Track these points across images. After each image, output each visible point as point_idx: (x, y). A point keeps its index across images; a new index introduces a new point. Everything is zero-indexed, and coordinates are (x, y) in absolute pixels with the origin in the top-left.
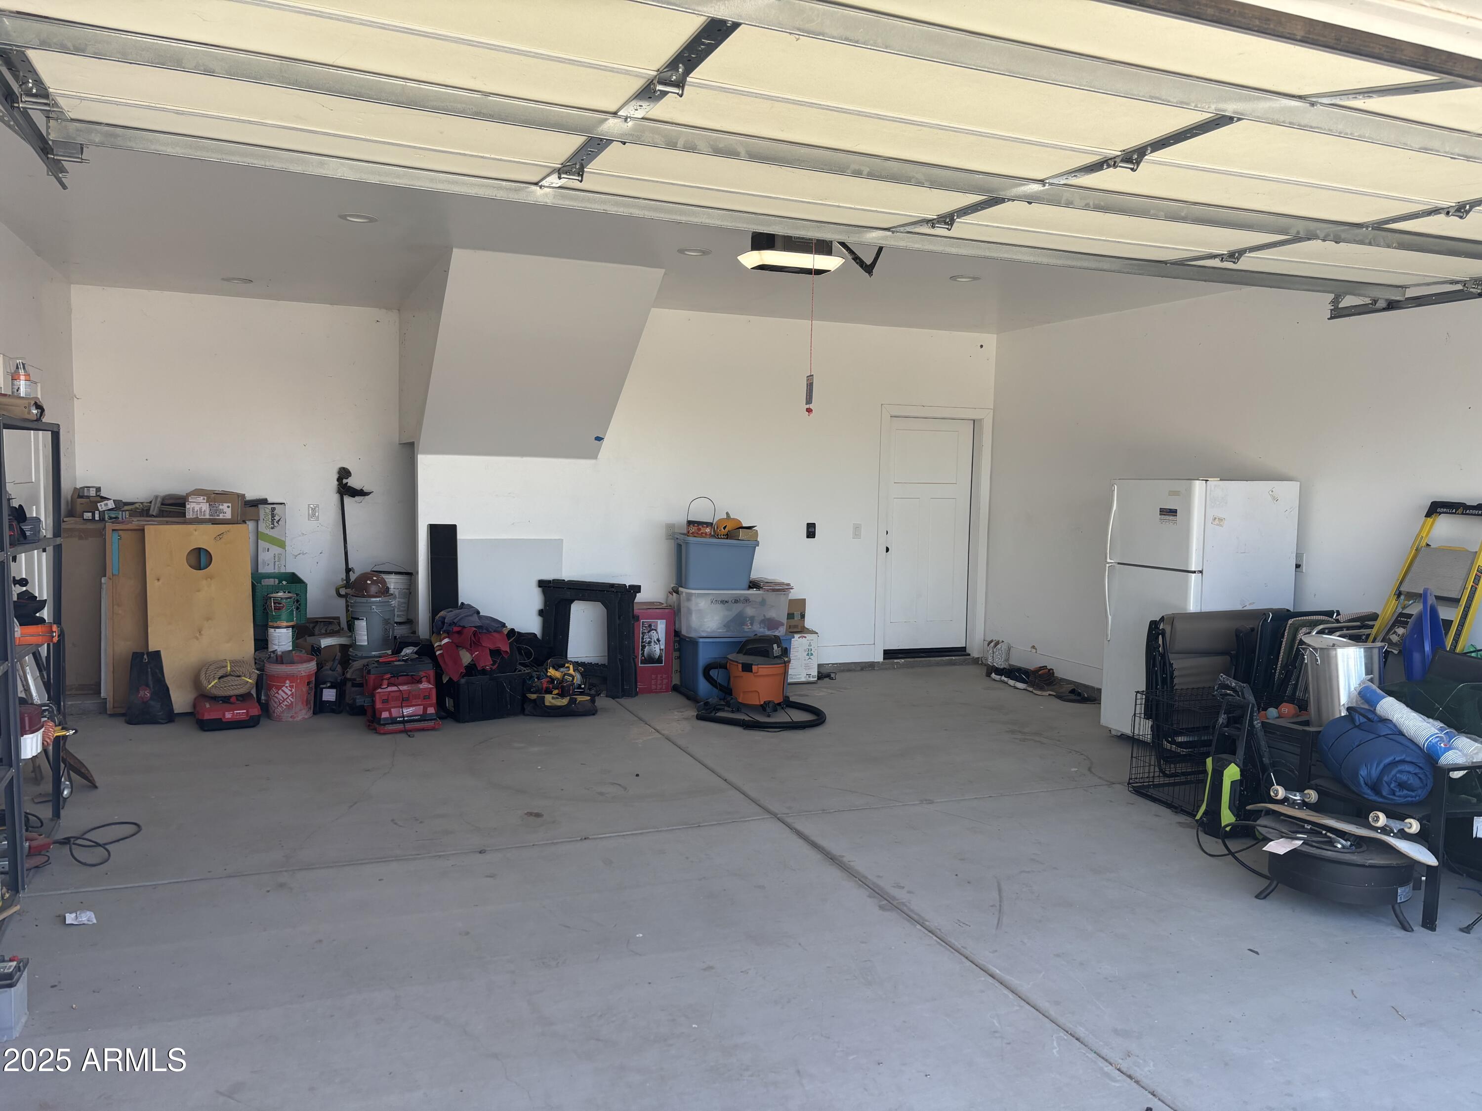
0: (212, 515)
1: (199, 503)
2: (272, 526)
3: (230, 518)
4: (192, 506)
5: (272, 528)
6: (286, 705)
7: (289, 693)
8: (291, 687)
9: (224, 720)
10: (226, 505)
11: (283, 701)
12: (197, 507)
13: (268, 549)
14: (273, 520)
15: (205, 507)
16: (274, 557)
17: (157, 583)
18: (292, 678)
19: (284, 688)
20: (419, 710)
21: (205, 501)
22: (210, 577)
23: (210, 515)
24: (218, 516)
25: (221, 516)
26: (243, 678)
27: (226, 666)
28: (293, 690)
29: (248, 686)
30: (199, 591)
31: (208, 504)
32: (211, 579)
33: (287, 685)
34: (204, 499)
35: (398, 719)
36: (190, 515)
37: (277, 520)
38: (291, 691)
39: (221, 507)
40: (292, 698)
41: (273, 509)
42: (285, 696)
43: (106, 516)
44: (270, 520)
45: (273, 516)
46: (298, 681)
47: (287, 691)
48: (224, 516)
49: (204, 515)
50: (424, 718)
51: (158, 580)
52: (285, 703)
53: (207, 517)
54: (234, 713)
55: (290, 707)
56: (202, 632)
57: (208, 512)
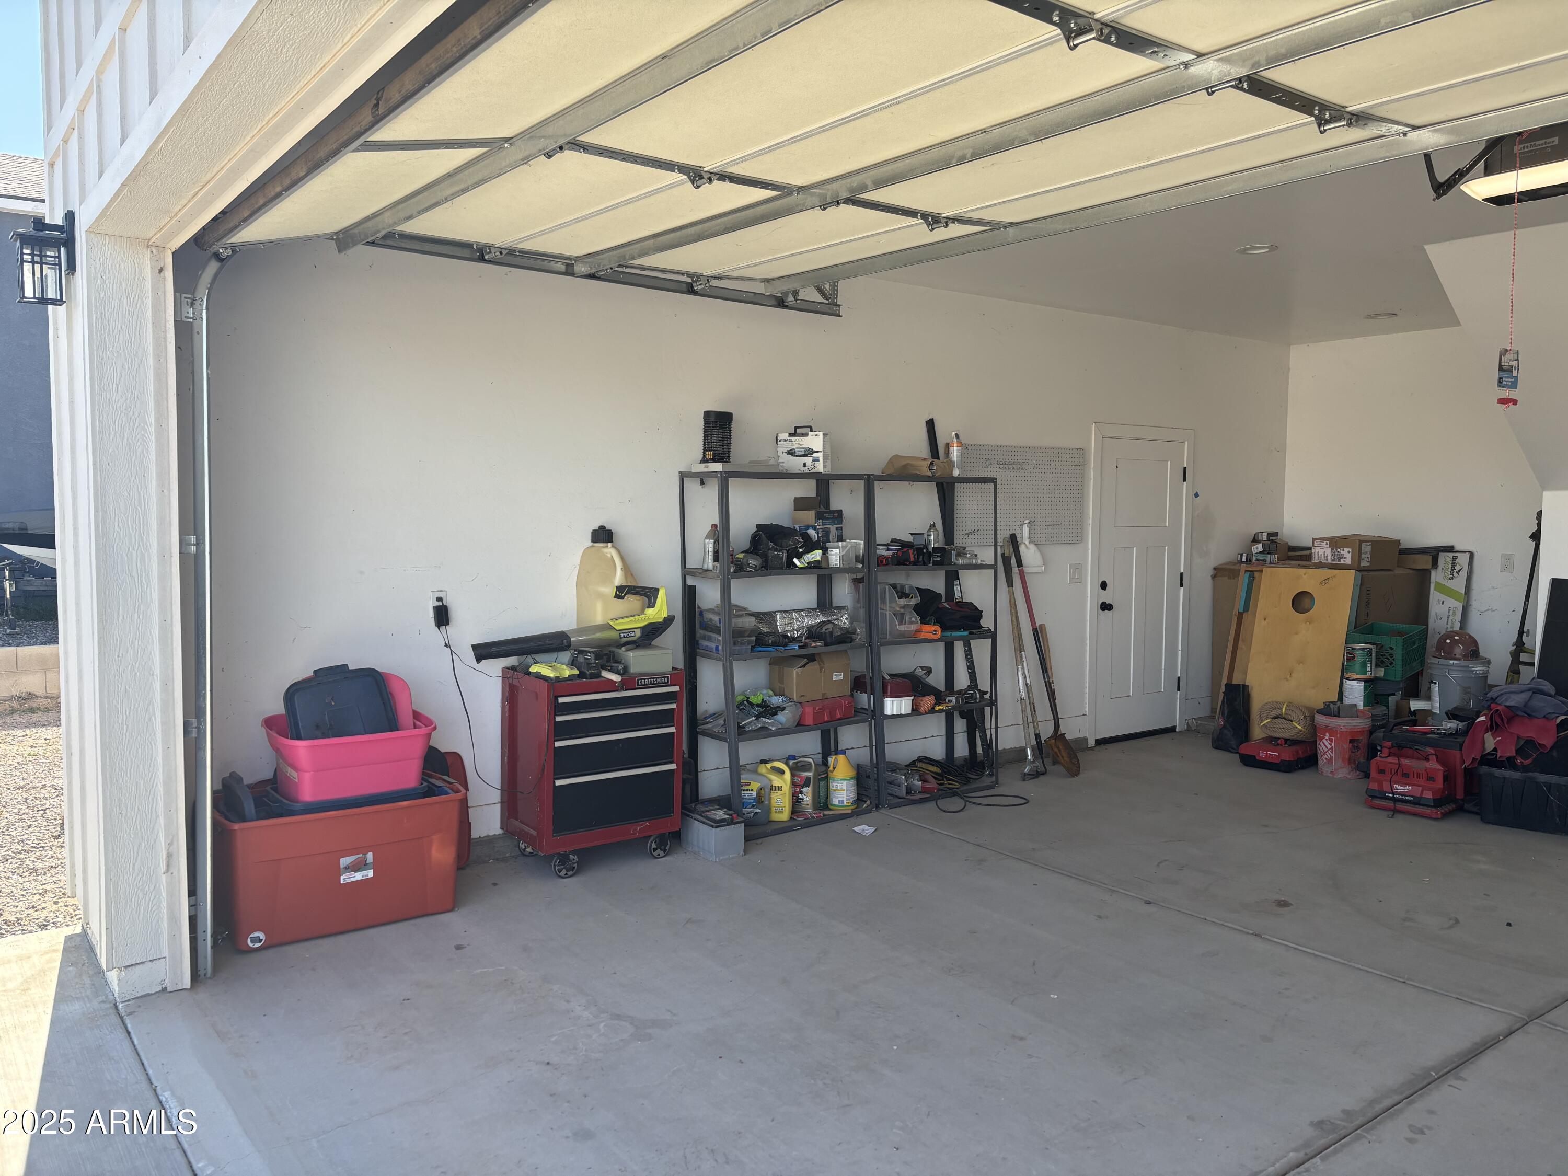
0: (1334, 560)
1: (1322, 548)
2: (1452, 576)
3: (1350, 563)
4: (1317, 551)
5: (1451, 579)
6: (1326, 759)
7: (1329, 747)
8: (1331, 740)
9: (1257, 758)
10: (1347, 550)
11: (1324, 755)
12: (1321, 552)
13: (1443, 601)
14: (1452, 570)
15: (1328, 551)
16: (1449, 610)
17: (1264, 623)
18: (1332, 731)
19: (1324, 740)
20: (1417, 791)
21: (1328, 546)
22: (1310, 621)
23: (1332, 560)
24: (1339, 561)
25: (1342, 562)
26: (1294, 723)
27: (1281, 709)
28: (1333, 744)
29: (1295, 731)
30: (1297, 634)
31: (1330, 549)
32: (1310, 623)
33: (1327, 738)
34: (1327, 544)
35: (1387, 795)
36: (1315, 560)
37: (1457, 570)
38: (1331, 745)
39: (1342, 552)
40: (1332, 752)
41: (1455, 558)
42: (1326, 750)
43: (1254, 559)
44: (1450, 570)
45: (1454, 565)
46: (1338, 736)
47: (1326, 743)
48: (1344, 561)
49: (1327, 560)
50: (1417, 802)
51: (1265, 619)
52: (1326, 756)
53: (1330, 561)
54: (1267, 754)
55: (1329, 761)
56: (1293, 675)
57: (1330, 557)
